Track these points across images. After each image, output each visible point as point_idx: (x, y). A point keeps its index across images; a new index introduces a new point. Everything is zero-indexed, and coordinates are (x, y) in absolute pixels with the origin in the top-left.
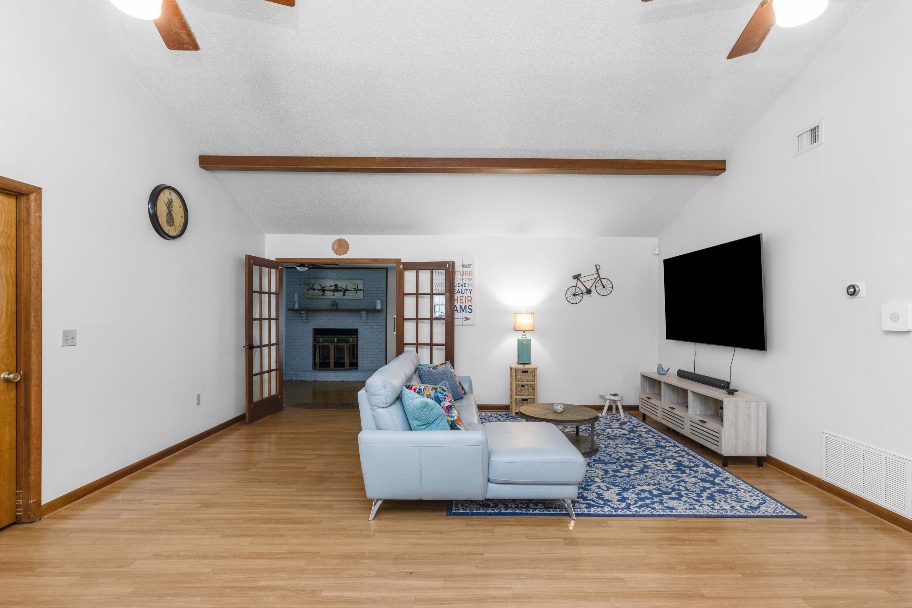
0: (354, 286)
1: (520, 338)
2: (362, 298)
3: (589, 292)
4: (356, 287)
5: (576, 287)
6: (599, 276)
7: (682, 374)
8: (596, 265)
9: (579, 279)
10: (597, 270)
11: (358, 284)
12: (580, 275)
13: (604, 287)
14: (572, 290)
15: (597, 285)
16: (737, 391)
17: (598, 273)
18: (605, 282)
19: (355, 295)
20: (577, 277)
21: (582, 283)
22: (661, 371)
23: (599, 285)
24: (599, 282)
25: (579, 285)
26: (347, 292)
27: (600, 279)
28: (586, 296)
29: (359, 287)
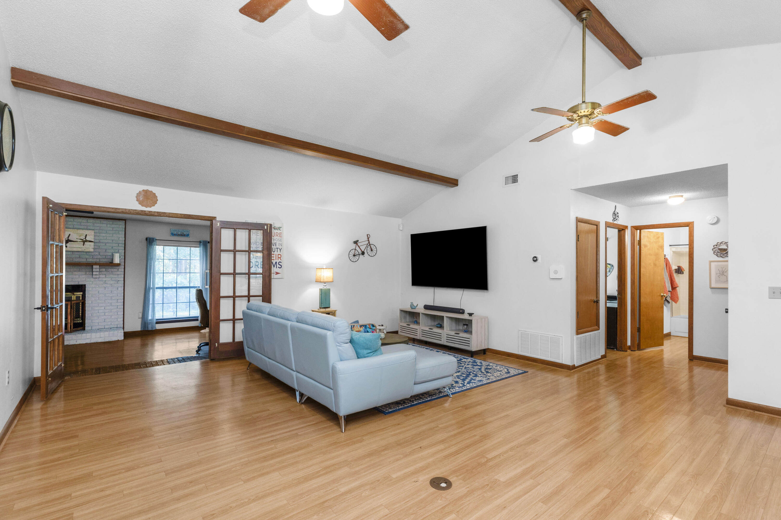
0: (80, 236)
1: (322, 288)
2: (92, 250)
3: (363, 253)
4: (83, 237)
5: (355, 249)
6: (369, 242)
7: (426, 307)
8: (367, 235)
9: (357, 244)
10: (368, 238)
11: (86, 235)
12: (358, 241)
13: (372, 250)
14: (353, 252)
15: (368, 249)
16: (473, 314)
17: (369, 241)
18: (372, 246)
19: (82, 246)
20: (356, 242)
21: (359, 247)
22: (412, 306)
23: (369, 249)
24: (369, 247)
25: (357, 248)
26: (70, 243)
27: (370, 245)
28: (361, 256)
29: (88, 238)
